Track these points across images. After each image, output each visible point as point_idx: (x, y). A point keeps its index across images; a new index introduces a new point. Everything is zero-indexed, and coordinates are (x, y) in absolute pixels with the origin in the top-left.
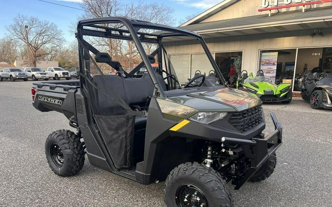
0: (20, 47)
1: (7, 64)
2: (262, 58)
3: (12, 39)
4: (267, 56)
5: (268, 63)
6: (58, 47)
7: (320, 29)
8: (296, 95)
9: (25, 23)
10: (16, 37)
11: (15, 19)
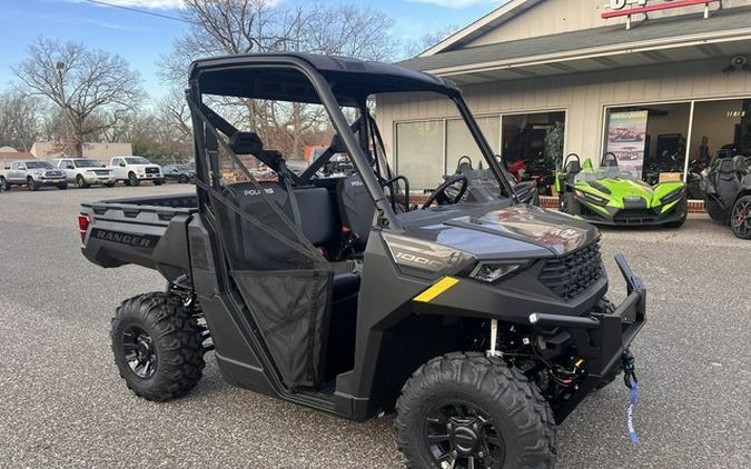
0: (43, 113)
1: (14, 151)
2: (611, 125)
3: (25, 95)
4: (621, 121)
5: (626, 137)
6: (130, 111)
7: (744, 55)
8: (696, 208)
9: (56, 56)
10: (34, 90)
11: (32, 48)
